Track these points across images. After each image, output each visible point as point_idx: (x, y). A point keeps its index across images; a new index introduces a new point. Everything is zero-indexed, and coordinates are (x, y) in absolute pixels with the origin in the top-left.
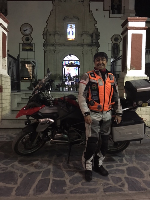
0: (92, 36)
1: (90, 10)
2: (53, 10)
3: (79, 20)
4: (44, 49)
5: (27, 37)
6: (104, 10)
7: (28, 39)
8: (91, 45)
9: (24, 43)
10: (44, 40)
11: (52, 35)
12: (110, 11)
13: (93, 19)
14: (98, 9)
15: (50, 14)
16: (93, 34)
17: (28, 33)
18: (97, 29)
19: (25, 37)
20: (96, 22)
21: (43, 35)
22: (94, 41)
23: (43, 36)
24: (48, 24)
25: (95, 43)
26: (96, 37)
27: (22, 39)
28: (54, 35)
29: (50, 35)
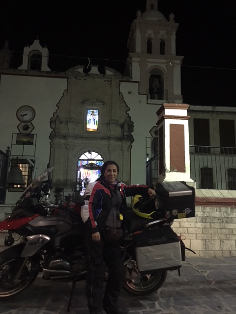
0: (122, 126)
1: (120, 93)
2: (67, 90)
3: (104, 104)
4: (50, 143)
5: (25, 125)
6: (139, 94)
7: (26, 128)
8: (121, 139)
9: (20, 133)
10: (52, 130)
11: (64, 123)
12: (147, 95)
13: (124, 105)
14: (131, 92)
15: (63, 94)
16: (124, 124)
17: (27, 119)
18: (130, 117)
19: (23, 124)
20: (128, 109)
21: (50, 122)
22: (125, 134)
23: (51, 125)
24: (59, 108)
25: (127, 136)
26: (128, 128)
27: (17, 127)
28: (67, 123)
29: (61, 123)
